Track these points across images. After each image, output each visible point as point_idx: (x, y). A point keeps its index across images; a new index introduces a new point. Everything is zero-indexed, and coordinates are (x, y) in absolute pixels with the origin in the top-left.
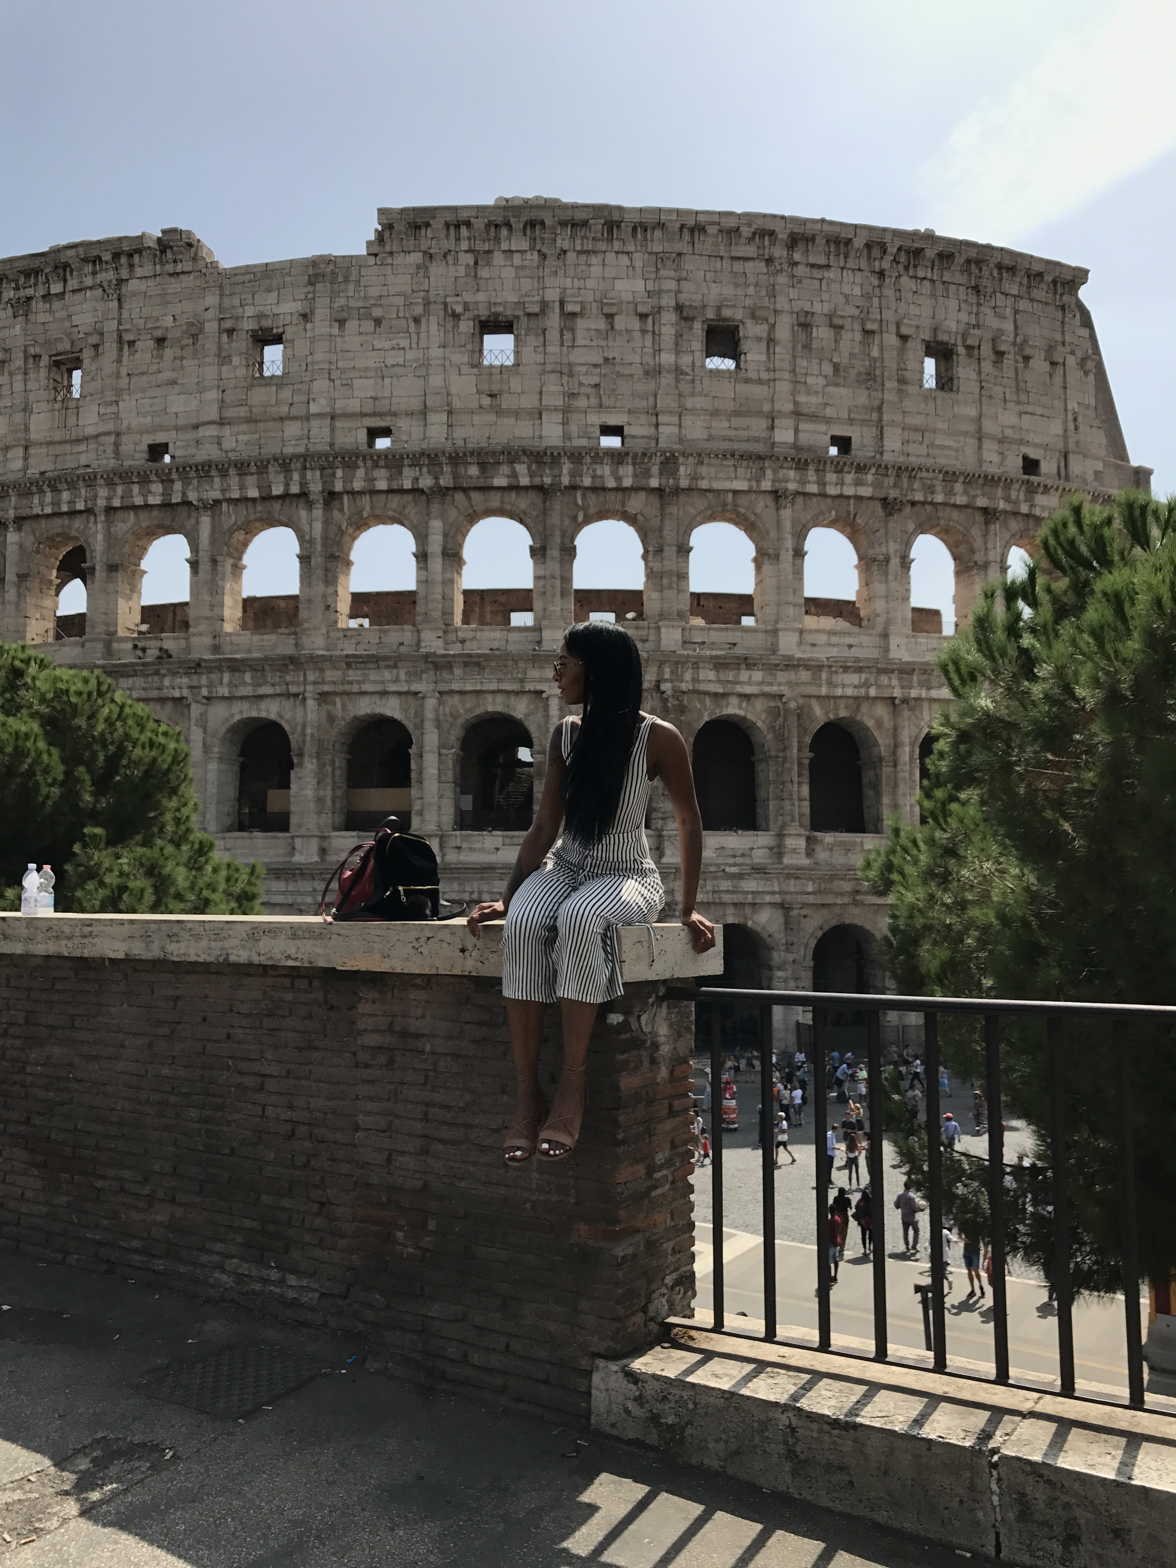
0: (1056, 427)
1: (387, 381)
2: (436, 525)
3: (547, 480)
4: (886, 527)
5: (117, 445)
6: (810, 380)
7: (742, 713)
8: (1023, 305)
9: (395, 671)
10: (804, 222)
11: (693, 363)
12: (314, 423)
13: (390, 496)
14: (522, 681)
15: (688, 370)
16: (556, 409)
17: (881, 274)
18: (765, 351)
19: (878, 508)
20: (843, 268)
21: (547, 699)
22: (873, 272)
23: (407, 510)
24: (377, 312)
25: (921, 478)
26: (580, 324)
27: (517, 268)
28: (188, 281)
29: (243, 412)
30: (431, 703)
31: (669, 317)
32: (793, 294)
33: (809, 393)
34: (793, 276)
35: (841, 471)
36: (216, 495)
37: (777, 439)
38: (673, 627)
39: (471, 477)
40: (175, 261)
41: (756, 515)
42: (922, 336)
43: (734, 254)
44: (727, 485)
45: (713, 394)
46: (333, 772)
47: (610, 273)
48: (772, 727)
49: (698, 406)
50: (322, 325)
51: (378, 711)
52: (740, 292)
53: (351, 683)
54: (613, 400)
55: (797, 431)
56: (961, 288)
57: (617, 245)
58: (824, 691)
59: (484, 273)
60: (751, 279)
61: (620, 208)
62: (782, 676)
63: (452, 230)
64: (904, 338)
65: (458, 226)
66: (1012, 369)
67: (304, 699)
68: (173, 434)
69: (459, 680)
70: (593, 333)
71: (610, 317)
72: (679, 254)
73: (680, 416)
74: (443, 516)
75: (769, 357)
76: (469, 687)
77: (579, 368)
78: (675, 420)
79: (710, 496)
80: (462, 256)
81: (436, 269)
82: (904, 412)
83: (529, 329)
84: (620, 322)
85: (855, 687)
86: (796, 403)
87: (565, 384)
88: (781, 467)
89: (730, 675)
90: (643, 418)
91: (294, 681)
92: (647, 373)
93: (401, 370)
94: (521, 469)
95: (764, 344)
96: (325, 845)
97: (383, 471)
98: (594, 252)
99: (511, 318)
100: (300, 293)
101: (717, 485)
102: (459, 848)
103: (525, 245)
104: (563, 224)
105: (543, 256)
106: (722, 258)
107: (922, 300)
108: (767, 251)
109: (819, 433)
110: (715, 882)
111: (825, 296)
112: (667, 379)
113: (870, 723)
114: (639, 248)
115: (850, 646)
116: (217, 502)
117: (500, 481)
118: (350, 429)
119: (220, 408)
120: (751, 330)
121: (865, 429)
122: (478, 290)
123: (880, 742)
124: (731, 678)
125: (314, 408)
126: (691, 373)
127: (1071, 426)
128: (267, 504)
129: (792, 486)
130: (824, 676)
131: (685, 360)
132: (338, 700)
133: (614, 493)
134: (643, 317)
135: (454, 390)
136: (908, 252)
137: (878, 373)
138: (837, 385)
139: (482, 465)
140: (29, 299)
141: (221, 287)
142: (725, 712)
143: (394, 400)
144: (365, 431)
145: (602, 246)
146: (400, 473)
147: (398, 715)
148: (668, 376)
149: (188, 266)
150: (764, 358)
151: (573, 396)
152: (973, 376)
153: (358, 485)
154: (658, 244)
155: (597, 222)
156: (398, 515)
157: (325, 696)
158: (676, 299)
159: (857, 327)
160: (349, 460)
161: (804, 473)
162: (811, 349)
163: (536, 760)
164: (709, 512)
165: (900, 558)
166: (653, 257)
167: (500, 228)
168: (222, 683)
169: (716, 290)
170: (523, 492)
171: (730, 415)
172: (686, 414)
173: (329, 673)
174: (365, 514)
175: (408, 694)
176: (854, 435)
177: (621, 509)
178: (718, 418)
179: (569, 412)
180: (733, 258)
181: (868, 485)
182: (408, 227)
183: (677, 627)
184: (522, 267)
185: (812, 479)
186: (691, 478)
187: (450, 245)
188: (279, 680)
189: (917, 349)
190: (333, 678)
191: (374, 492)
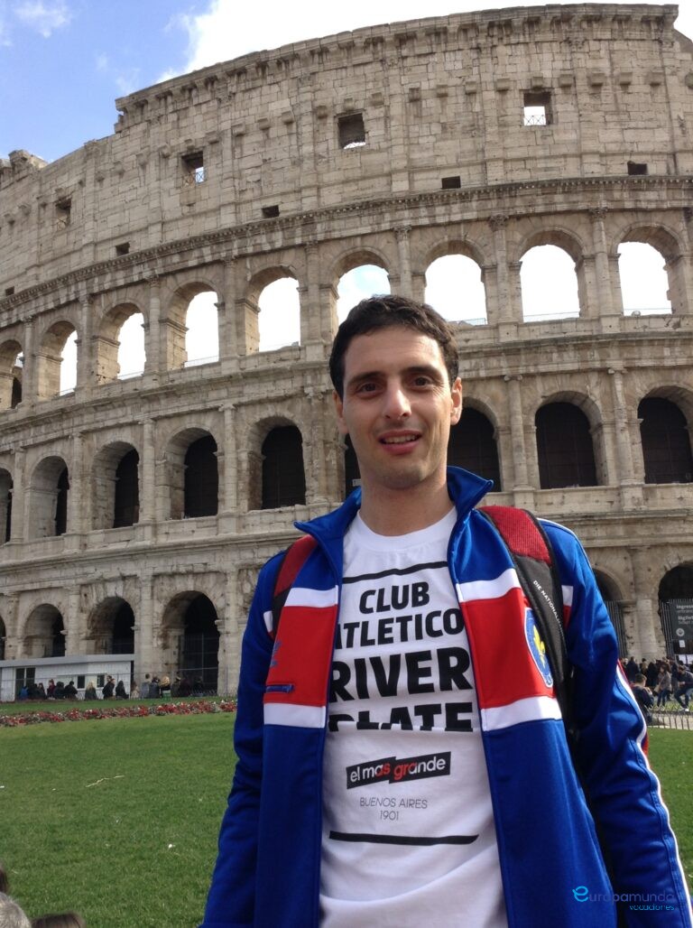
0: (662, 136)
1: (127, 212)
2: (155, 302)
3: (223, 255)
4: (494, 242)
6: (421, 141)
8: (616, 46)
9: (125, 409)
10: (405, 24)
11: (328, 149)
12: (85, 251)
13: (128, 289)
14: (205, 402)
15: (324, 154)
17: (478, 49)
18: (383, 127)
19: (486, 228)
20: (445, 52)
21: (223, 412)
22: (471, 49)
23: (138, 297)
24: (119, 168)
25: (521, 196)
26: (246, 140)
27: (204, 114)
28: (25, 181)
29: (50, 255)
30: (148, 427)
31: (307, 119)
32: (404, 80)
33: (422, 151)
34: (404, 67)
35: (447, 204)
36: (33, 312)
37: (394, 190)
38: (315, 344)
39: (174, 264)
40: (19, 172)
41: (380, 250)
42: (519, 87)
43: (354, 63)
44: (354, 232)
45: (344, 167)
46: (94, 487)
47: (265, 99)
49: (333, 179)
50: (89, 187)
51: (117, 440)
52: (362, 88)
53: (98, 422)
54: (270, 188)
55: (411, 181)
56: (554, 44)
57: (269, 79)
59: (183, 123)
60: (370, 77)
61: (265, 52)
63: (163, 101)
64: (503, 91)
65: (166, 98)
66: (611, 96)
67: (73, 438)
68: (17, 279)
69: (164, 408)
70: (256, 145)
72: (314, 74)
73: (319, 188)
74: (159, 295)
75: (386, 130)
76: (170, 412)
77: (246, 172)
78: (314, 191)
79: (343, 243)
80: (169, 116)
81: (155, 130)
82: (504, 148)
83: (212, 153)
84: (273, 132)
86: (410, 160)
87: (236, 185)
88: (397, 210)
90: (292, 197)
91: (66, 427)
92: (294, 163)
93: (135, 202)
94: (206, 251)
95: (382, 122)
96: (86, 541)
97: (122, 272)
98: (254, 88)
99: (201, 149)
100: (79, 170)
101: (345, 234)
102: (167, 533)
103: (208, 97)
104: (231, 74)
105: (220, 100)
106: (346, 68)
107: (517, 60)
108: (380, 54)
109: (432, 179)
111: (431, 76)
112: (308, 164)
113: (486, 400)
114: (284, 77)
115: (467, 341)
116: (35, 317)
117: (193, 262)
118: (106, 250)
119: (39, 257)
120: (370, 114)
121: (471, 168)
122: (180, 136)
123: (496, 414)
125: (85, 241)
126: (327, 156)
127: (678, 132)
128: (61, 311)
129: (406, 223)
131: (321, 148)
132: (95, 436)
133: (272, 255)
134: (289, 123)
135: (166, 208)
136: (500, 27)
137: (481, 123)
138: (445, 139)
139: (181, 253)
141: (40, 180)
143: (132, 223)
144: (114, 249)
145: (259, 82)
146: (132, 271)
147: (130, 441)
148: (308, 162)
149: (24, 173)
150: (382, 132)
151: (242, 192)
152: (571, 108)
153: (107, 286)
154: (298, 70)
155: (251, 67)
156: (132, 302)
157: (85, 434)
158: (312, 106)
159: (460, 92)
160: (99, 269)
161: (417, 210)
162: (421, 117)
163: (219, 461)
164: (343, 255)
165: (507, 263)
166: (295, 81)
167: (190, 90)
168: (30, 436)
169: (342, 92)
170: (210, 268)
171: (358, 180)
172: (323, 187)
173: (86, 417)
174: (114, 305)
175: (133, 424)
176: (462, 174)
177: (278, 265)
178: (348, 184)
179: (240, 204)
180: (355, 66)
181: (472, 211)
182: (136, 106)
183: (319, 344)
184: (207, 113)
185: (423, 214)
186: (326, 232)
187: (162, 111)
188: (58, 428)
189: (515, 98)
190: (88, 420)
191: (118, 288)
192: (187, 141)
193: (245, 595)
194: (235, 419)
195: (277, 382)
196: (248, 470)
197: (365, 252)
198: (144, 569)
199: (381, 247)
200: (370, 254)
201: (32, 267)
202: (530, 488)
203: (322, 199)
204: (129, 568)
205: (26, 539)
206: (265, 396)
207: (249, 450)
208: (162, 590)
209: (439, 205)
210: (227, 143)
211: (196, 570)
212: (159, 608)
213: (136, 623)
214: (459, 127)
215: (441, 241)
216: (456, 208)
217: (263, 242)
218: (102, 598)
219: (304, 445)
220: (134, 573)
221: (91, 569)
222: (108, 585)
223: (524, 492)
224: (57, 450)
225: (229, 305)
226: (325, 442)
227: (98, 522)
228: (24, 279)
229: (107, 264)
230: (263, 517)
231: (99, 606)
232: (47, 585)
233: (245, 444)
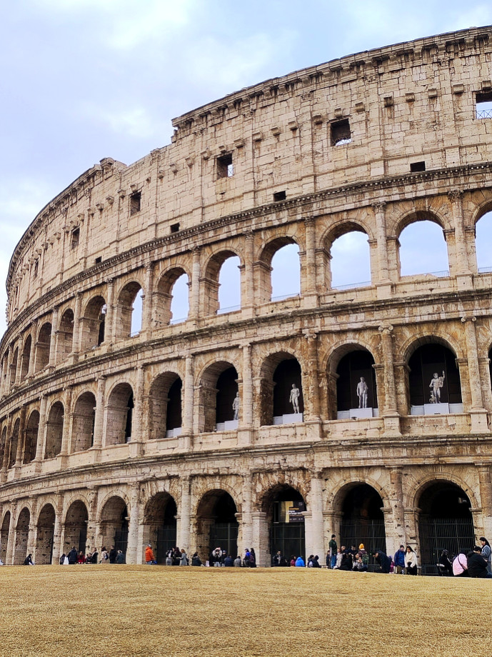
1: (179, 200)
2: (195, 266)
3: (245, 229)
5: (85, 262)
6: (393, 136)
7: (356, 342)
9: (172, 346)
10: (380, 50)
11: (323, 147)
12: (149, 230)
13: (178, 257)
14: (229, 341)
16: (250, 192)
17: (439, 63)
18: (365, 128)
19: (446, 199)
20: (412, 67)
21: (242, 349)
22: (433, 63)
23: (185, 263)
24: (174, 168)
25: (473, 175)
26: (263, 144)
27: (233, 126)
29: (126, 234)
31: (307, 126)
32: (381, 91)
33: (394, 144)
34: (380, 81)
35: (414, 183)
36: (113, 275)
37: (372, 175)
38: (311, 295)
39: (210, 238)
40: (106, 173)
41: (361, 221)
42: (472, 89)
43: (343, 81)
44: (342, 208)
45: (334, 160)
46: (151, 407)
47: (277, 113)
48: (377, 349)
49: (326, 169)
50: (153, 183)
51: (167, 370)
52: (349, 100)
53: (154, 357)
54: (280, 178)
55: (385, 167)
57: (280, 98)
58: (407, 320)
59: (218, 134)
60: (354, 91)
61: (276, 79)
62: (378, 315)
63: (204, 119)
64: (459, 94)
65: (206, 116)
67: (137, 369)
68: (103, 252)
69: (201, 345)
70: (269, 147)
71: (277, 135)
72: (313, 91)
73: (315, 176)
74: (199, 260)
75: (367, 130)
76: (204, 349)
77: (262, 167)
78: (312, 179)
79: (333, 216)
80: (209, 129)
81: (199, 139)
82: (460, 138)
83: (239, 155)
84: (282, 137)
85: (429, 314)
86: (384, 151)
87: (255, 177)
88: (374, 190)
89: (343, 319)
90: (296, 184)
91: (133, 360)
92: (297, 159)
93: (184, 194)
94: (233, 227)
95: (364, 124)
96: (144, 448)
97: (174, 245)
98: (269, 105)
99: (231, 152)
100: (146, 171)
101: (334, 210)
102: (201, 443)
103: (235, 114)
104: (252, 96)
105: (244, 116)
106: (336, 85)
107: (470, 69)
108: (362, 73)
109: (402, 165)
110: (339, 453)
111: (402, 86)
112: (308, 159)
113: (447, 338)
114: (291, 96)
115: (431, 290)
116: (115, 279)
117: (223, 236)
118: (164, 228)
119: (119, 234)
120: (355, 119)
121: (434, 154)
122: (216, 144)
123: (456, 349)
124: (344, 320)
125: (149, 223)
126: (321, 152)
128: (132, 274)
129: (381, 200)
130: (407, 310)
131: (318, 147)
132: (152, 367)
133: (280, 228)
134: (294, 130)
135: (205, 197)
137: (441, 119)
138: (413, 134)
139: (215, 229)
140: (67, 209)
141: (121, 179)
142: (345, 342)
143: (182, 209)
144: (169, 228)
145: (272, 101)
146: (181, 244)
147: (176, 371)
148: (308, 157)
149: (109, 174)
150: (364, 131)
151: (259, 182)
153: (163, 255)
154: (300, 89)
155: (267, 90)
156: (181, 266)
157: (145, 366)
158: (311, 115)
159: (425, 97)
160: (158, 243)
161: (390, 189)
162: (394, 118)
163: (239, 387)
164: (333, 226)
165: (463, 226)
166: (300, 97)
167: (224, 110)
168: (108, 368)
169: (333, 103)
170: (235, 239)
171: (345, 169)
172: (319, 175)
173: (146, 353)
174: (168, 269)
175: (178, 358)
176: (426, 159)
177: (284, 236)
178: (338, 172)
179: (258, 191)
180: (343, 83)
181: (435, 187)
182: (186, 123)
183: (313, 295)
184: (235, 125)
185: (394, 192)
186: (320, 209)
187: (203, 126)
188: (128, 361)
189: (469, 98)
190: (148, 356)
191: (171, 257)
192: (220, 147)
193: (257, 493)
194: (251, 354)
195: (282, 325)
196: (261, 393)
197: (349, 223)
198: (184, 470)
199: (362, 219)
200: (354, 224)
201: (113, 242)
202: (484, 410)
203: (318, 185)
204: (173, 470)
205: (104, 444)
206: (272, 336)
207: (261, 378)
208: (197, 487)
209: (407, 185)
210: (249, 146)
211: (221, 473)
212: (195, 501)
213: (178, 513)
214: (423, 124)
215: (409, 212)
216: (421, 186)
217: (273, 219)
218: (155, 492)
219: (302, 374)
220: (176, 474)
221: (146, 470)
222: (159, 482)
223: (479, 413)
224: (126, 378)
225: (248, 267)
226: (317, 373)
227: (154, 433)
228: (107, 250)
229: (164, 239)
230: (272, 431)
231: (153, 498)
232: (117, 481)
233: (259, 374)
